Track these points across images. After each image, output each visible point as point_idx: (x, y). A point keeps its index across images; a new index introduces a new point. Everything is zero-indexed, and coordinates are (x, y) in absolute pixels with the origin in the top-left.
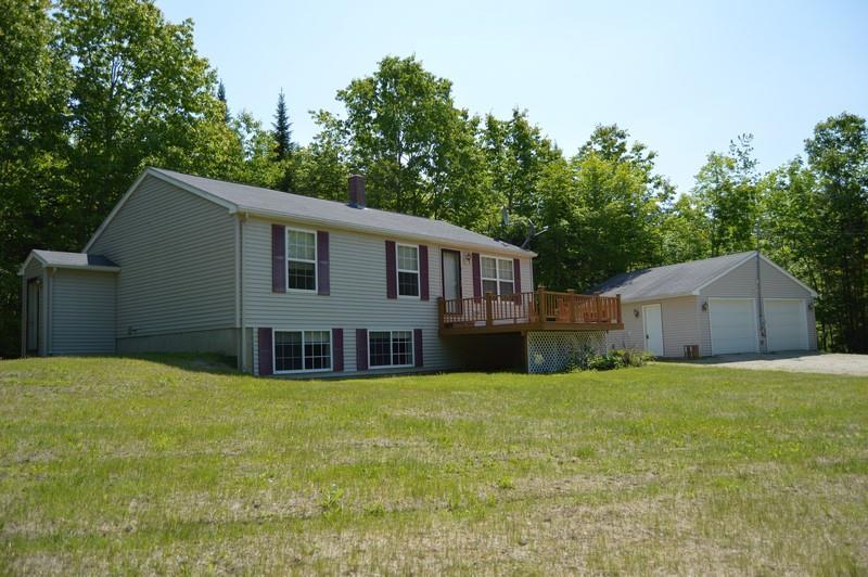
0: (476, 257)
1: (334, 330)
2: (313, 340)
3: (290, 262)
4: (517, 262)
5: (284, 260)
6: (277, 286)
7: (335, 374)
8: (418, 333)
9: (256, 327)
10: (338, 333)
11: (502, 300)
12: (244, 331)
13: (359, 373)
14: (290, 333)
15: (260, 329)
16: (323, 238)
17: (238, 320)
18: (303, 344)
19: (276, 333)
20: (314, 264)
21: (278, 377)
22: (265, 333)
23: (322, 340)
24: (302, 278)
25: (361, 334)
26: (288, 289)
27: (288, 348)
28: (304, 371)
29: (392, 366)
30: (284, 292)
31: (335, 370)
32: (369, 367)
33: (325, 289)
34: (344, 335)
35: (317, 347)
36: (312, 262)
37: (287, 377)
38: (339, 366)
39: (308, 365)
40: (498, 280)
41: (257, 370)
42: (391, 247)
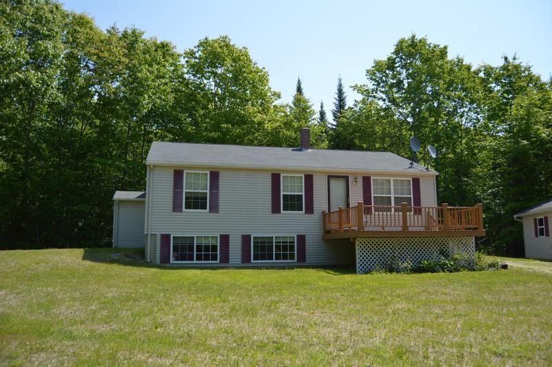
0: (367, 180)
1: (221, 236)
2: (204, 243)
3: (186, 192)
4: (416, 182)
5: (182, 192)
6: (176, 207)
7: (220, 265)
8: (301, 238)
9: (159, 233)
10: (225, 239)
11: (395, 211)
12: (149, 235)
13: (242, 265)
14: (186, 237)
15: (162, 235)
16: (215, 176)
17: (145, 229)
18: (195, 245)
19: (174, 237)
20: (206, 193)
21: (175, 267)
22: (165, 238)
23: (211, 242)
24: (196, 202)
25: (246, 239)
26: (184, 209)
27: (183, 248)
28: (195, 262)
29: (274, 261)
30: (182, 211)
31: (220, 262)
32: (252, 261)
33: (215, 208)
34: (230, 239)
35: (207, 247)
36: (205, 191)
38: (225, 259)
39: (199, 258)
40: (392, 196)
41: (158, 261)
42: (276, 178)
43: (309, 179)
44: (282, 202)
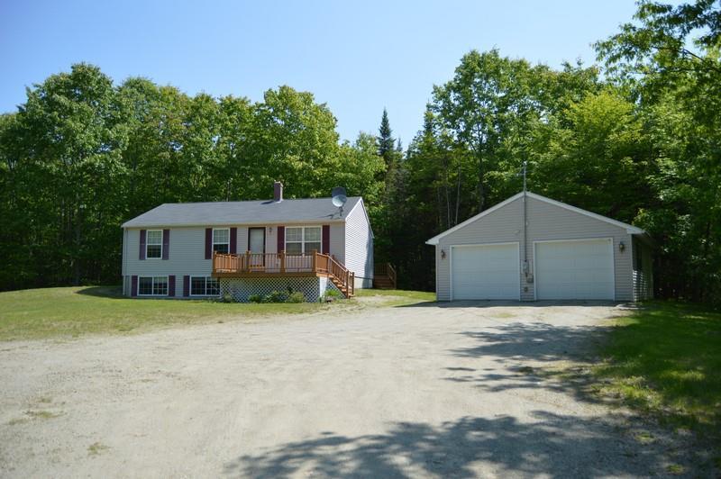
0: (281, 230)
1: (170, 276)
2: (158, 281)
3: (148, 246)
4: (326, 228)
5: (145, 245)
6: (142, 257)
7: (170, 297)
9: (130, 275)
10: (172, 279)
12: (125, 276)
13: (183, 298)
14: (147, 278)
15: (132, 276)
16: (166, 233)
17: (123, 272)
18: (153, 283)
19: (140, 278)
20: (161, 246)
21: (140, 298)
22: (135, 278)
23: (163, 281)
24: (154, 252)
25: (186, 278)
26: (146, 258)
27: (146, 285)
28: (153, 295)
29: (206, 295)
31: (170, 295)
32: (191, 295)
33: (166, 257)
34: (176, 279)
35: (160, 284)
37: (145, 298)
38: (172, 293)
39: (155, 292)
40: (303, 242)
41: (130, 295)
42: (209, 232)
43: (234, 231)
44: (213, 249)
